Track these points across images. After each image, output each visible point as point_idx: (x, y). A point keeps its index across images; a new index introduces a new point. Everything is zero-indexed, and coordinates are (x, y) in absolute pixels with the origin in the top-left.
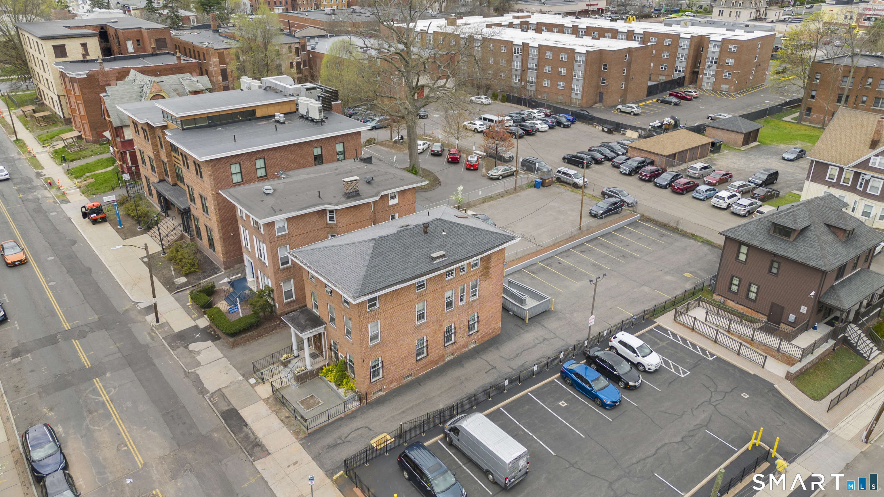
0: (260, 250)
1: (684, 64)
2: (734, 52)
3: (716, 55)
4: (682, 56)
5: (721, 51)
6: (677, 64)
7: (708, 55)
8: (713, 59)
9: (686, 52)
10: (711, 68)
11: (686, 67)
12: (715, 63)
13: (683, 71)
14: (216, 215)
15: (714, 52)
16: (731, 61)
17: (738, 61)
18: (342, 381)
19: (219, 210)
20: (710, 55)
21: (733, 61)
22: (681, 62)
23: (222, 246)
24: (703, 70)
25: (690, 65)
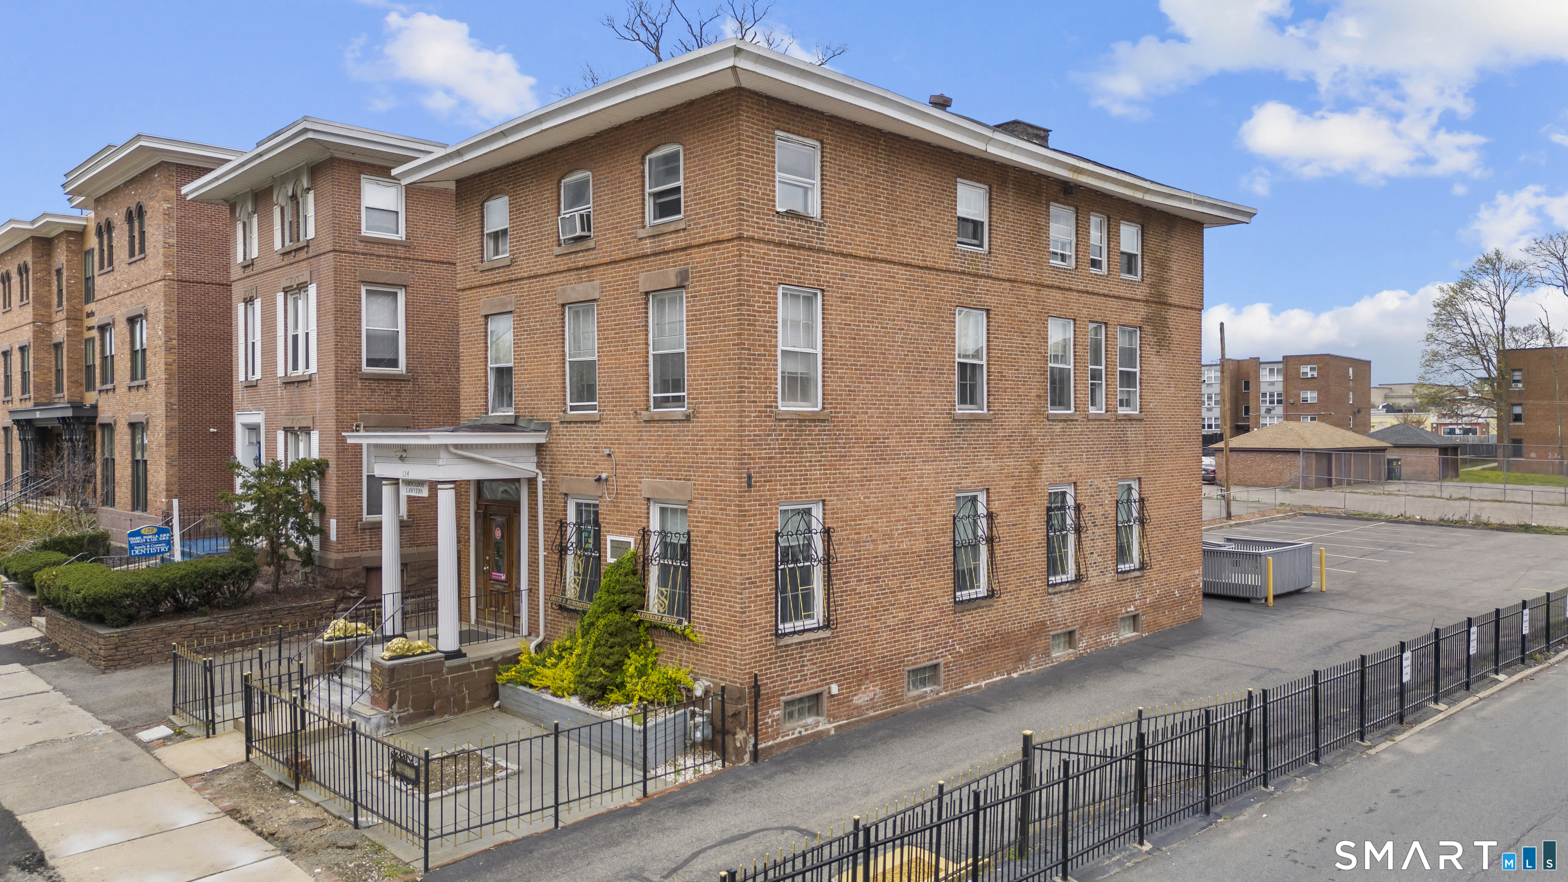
0: (295, 338)
1: (1217, 412)
2: (1313, 378)
3: (1279, 388)
4: (1210, 398)
5: (1286, 380)
6: (1205, 414)
7: (1263, 390)
8: (1272, 395)
9: (1216, 389)
10: (1273, 412)
11: (1223, 416)
12: (1279, 402)
13: (1217, 426)
14: (169, 350)
15: (1272, 383)
16: (1311, 396)
17: (1324, 393)
18: (618, 666)
19: (182, 336)
20: (1264, 388)
21: (1315, 394)
22: (1209, 410)
23: (170, 465)
24: (1258, 417)
25: (1228, 413)
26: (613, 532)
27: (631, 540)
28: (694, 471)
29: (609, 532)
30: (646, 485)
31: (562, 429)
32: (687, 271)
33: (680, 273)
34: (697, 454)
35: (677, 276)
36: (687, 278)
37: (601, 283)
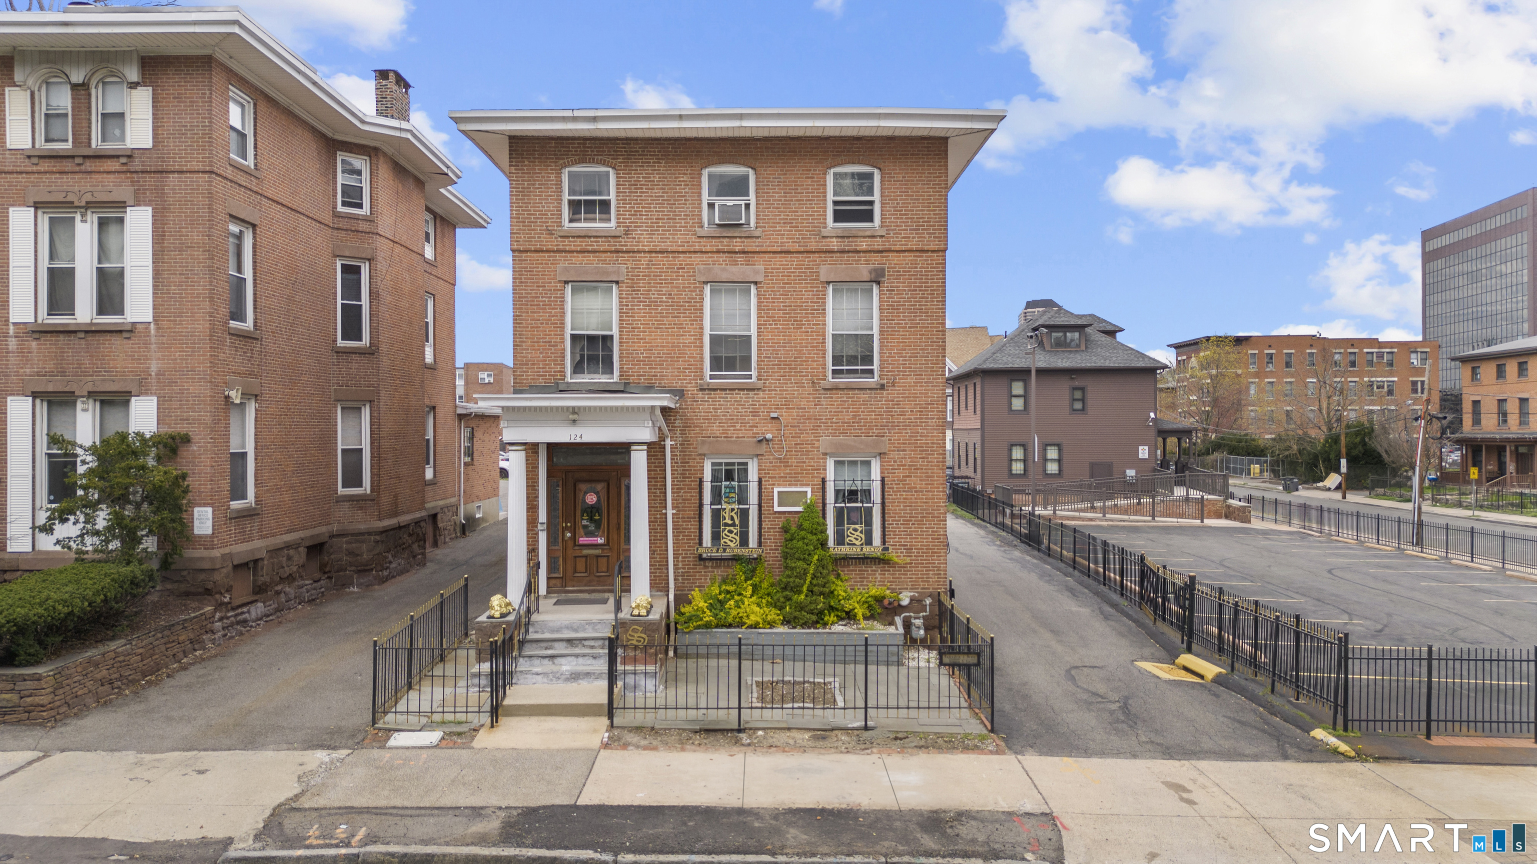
26: (779, 485)
27: (809, 490)
28: (888, 429)
29: (774, 484)
30: (827, 442)
31: (700, 396)
32: (883, 269)
33: (875, 270)
34: (892, 416)
35: (870, 273)
36: (884, 276)
37: (765, 269)
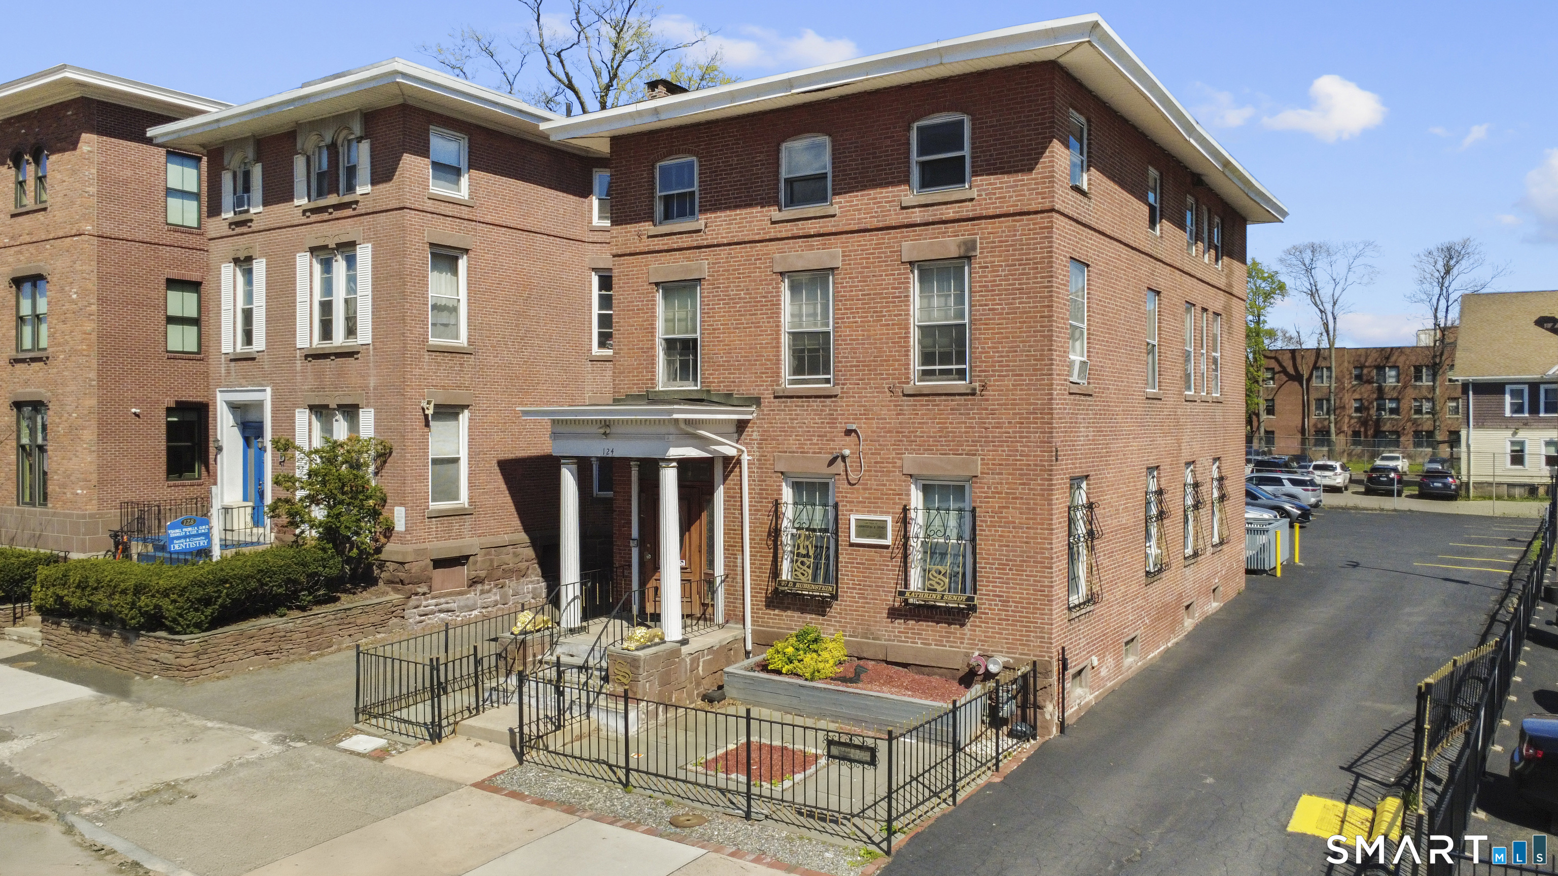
14: (87, 316)
19: (102, 300)
26: (857, 511)
27: (889, 519)
28: (981, 446)
29: (852, 510)
30: (910, 461)
31: (776, 404)
32: (974, 241)
33: (965, 243)
34: (986, 428)
35: (959, 247)
36: (974, 249)
37: (843, 252)
